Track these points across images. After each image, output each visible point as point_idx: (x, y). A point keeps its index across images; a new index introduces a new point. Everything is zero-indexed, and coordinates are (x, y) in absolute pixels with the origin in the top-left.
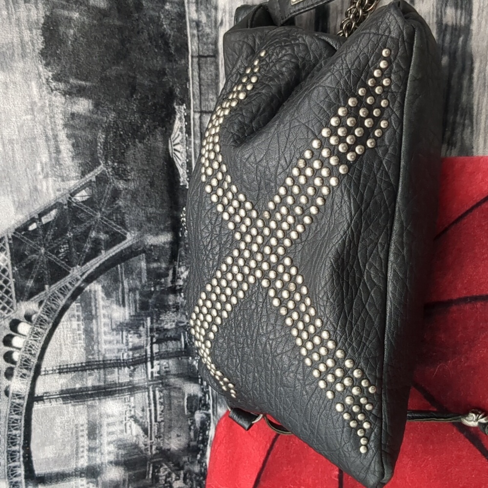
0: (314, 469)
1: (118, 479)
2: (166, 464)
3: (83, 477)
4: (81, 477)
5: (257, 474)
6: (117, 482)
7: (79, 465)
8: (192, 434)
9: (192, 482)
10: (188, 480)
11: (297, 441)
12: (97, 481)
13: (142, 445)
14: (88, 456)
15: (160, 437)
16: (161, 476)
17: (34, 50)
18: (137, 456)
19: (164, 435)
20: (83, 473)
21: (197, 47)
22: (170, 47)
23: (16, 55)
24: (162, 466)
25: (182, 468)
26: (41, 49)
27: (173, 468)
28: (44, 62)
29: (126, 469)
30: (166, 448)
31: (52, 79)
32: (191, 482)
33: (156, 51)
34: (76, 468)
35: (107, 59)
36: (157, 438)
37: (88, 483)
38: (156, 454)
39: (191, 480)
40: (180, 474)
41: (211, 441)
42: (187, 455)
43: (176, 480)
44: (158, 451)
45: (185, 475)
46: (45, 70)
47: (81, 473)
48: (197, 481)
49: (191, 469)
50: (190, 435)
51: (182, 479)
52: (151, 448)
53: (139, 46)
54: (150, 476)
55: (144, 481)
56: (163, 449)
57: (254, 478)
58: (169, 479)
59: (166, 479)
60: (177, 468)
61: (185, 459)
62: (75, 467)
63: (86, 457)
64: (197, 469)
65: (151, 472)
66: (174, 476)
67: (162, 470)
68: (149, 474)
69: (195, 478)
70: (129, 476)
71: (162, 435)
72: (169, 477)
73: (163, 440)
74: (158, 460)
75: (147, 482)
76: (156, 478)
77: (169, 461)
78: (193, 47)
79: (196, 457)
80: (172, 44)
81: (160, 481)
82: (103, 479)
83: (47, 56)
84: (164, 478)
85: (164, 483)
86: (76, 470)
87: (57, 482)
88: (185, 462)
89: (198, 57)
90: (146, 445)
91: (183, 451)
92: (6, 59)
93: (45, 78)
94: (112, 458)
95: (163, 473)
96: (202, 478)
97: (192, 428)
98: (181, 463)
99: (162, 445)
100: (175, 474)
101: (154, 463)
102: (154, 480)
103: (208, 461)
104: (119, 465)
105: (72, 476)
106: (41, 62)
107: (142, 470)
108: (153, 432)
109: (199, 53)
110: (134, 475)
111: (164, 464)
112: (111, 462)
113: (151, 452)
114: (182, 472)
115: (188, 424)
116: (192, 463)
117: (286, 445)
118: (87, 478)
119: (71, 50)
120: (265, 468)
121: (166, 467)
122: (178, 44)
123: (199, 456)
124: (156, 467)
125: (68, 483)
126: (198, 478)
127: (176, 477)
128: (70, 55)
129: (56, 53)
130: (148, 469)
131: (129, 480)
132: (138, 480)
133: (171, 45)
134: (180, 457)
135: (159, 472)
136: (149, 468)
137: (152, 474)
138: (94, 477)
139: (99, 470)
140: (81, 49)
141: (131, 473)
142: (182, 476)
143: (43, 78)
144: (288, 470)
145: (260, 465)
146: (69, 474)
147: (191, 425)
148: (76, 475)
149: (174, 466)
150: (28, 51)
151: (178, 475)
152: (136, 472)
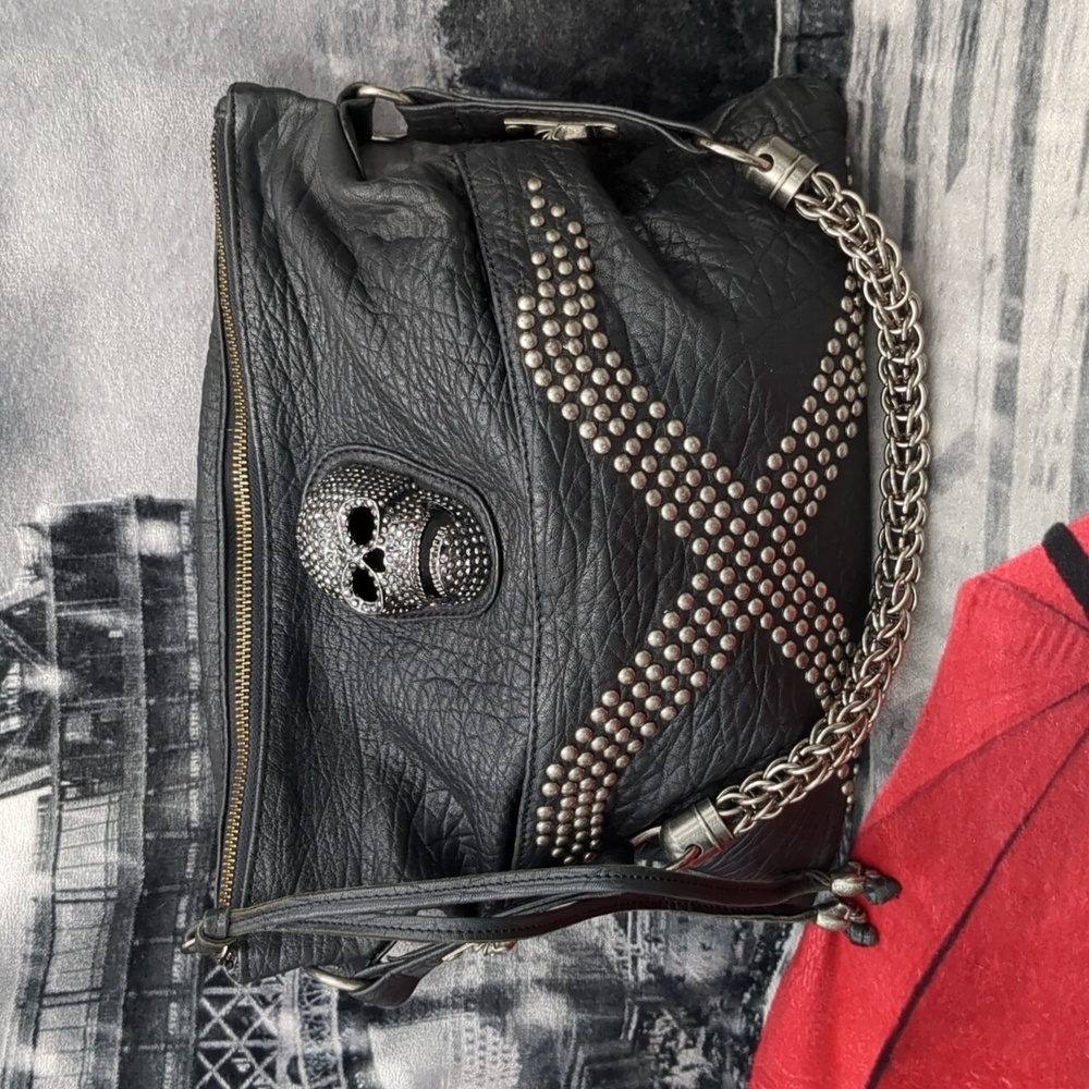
0: (1037, 1034)
1: (553, 1025)
2: (671, 1012)
3: (473, 1010)
4: (467, 1009)
5: (882, 1044)
6: (550, 1032)
7: (464, 983)
8: (740, 949)
9: (724, 1055)
10: (713, 1051)
11: (996, 962)
12: (504, 1023)
13: (610, 952)
14: (486, 962)
15: (657, 941)
16: (654, 1037)
17: (424, 11)
18: (597, 976)
19: (667, 937)
20: (474, 1002)
21: (796, 17)
22: (733, 16)
23: (382, 20)
24: (660, 1014)
25: (704, 1022)
26: (440, 9)
27: (686, 1021)
28: (446, 40)
29: (572, 1002)
30: (675, 974)
31: (461, 80)
32: (720, 1056)
33: (702, 23)
34: (455, 989)
35: (590, 40)
36: (649, 942)
37: (483, 1026)
38: (649, 982)
39: (722, 1050)
40: (698, 1035)
41: (785, 961)
42: (721, 993)
43: (687, 1046)
44: (652, 976)
45: (709, 1037)
46: (447, 58)
47: (468, 1000)
48: (736, 1054)
49: (725, 1024)
50: (733, 950)
51: (700, 1046)
52: (635, 964)
53: (664, 10)
54: (630, 1035)
55: (615, 1044)
56: (667, 972)
57: (876, 1052)
58: (671, 1044)
59: (664, 1043)
60: (693, 1021)
61: (715, 1001)
62: (453, 986)
63: (481, 965)
64: (738, 1026)
65: (633, 1026)
66: (682, 1036)
67: (659, 1023)
68: (628, 1028)
69: (732, 1046)
70: (581, 1024)
71: (661, 936)
72: (670, 1040)
73: (666, 950)
74: (653, 999)
75: (621, 1046)
76: (642, 1040)
77: (678, 1005)
78: (788, 16)
79: (741, 997)
80: (739, 9)
81: (650, 1047)
82: (518, 1020)
83: (453, 26)
84: (660, 1040)
85: (658, 1050)
86: (456, 993)
87: (410, 1021)
88: (713, 1009)
89: (797, 38)
90: (620, 953)
91: (713, 984)
92: (359, 29)
93: (445, 77)
94: (542, 971)
95: (660, 1029)
96: (746, 1049)
97: (743, 935)
98: (705, 1011)
99: (662, 963)
100: (687, 1034)
101: (643, 1006)
102: (637, 1043)
103: (767, 1009)
104: (555, 990)
105: (446, 1006)
106: (439, 38)
107: (613, 1017)
108: (639, 924)
109: (800, 30)
110: (592, 1026)
111: (665, 1012)
112: (539, 982)
113: (635, 973)
114: (703, 1031)
115: (734, 927)
116: (729, 1011)
117: (967, 973)
118: (481, 1015)
119: (509, 13)
120: (907, 1029)
121: (669, 1017)
122: (753, 10)
123: (747, 996)
124: (648, 1016)
125: (434, 1023)
126: (737, 1048)
127: (686, 1040)
128: (507, 25)
129: (475, 20)
130: (626, 1019)
131: (578, 1034)
132: (600, 1041)
133: (735, 11)
134: (704, 997)
135: (652, 1027)
136: (631, 1015)
137: (636, 1032)
138: (498, 1014)
139: (510, 997)
140: (531, 11)
141: (583, 1016)
142: (702, 1038)
143: (440, 75)
144: (968, 1035)
145: (893, 1021)
146: (439, 1002)
147: (741, 931)
148: (455, 1005)
149: (688, 1016)
150: (411, 11)
151: (693, 1038)
152: (597, 1017)
